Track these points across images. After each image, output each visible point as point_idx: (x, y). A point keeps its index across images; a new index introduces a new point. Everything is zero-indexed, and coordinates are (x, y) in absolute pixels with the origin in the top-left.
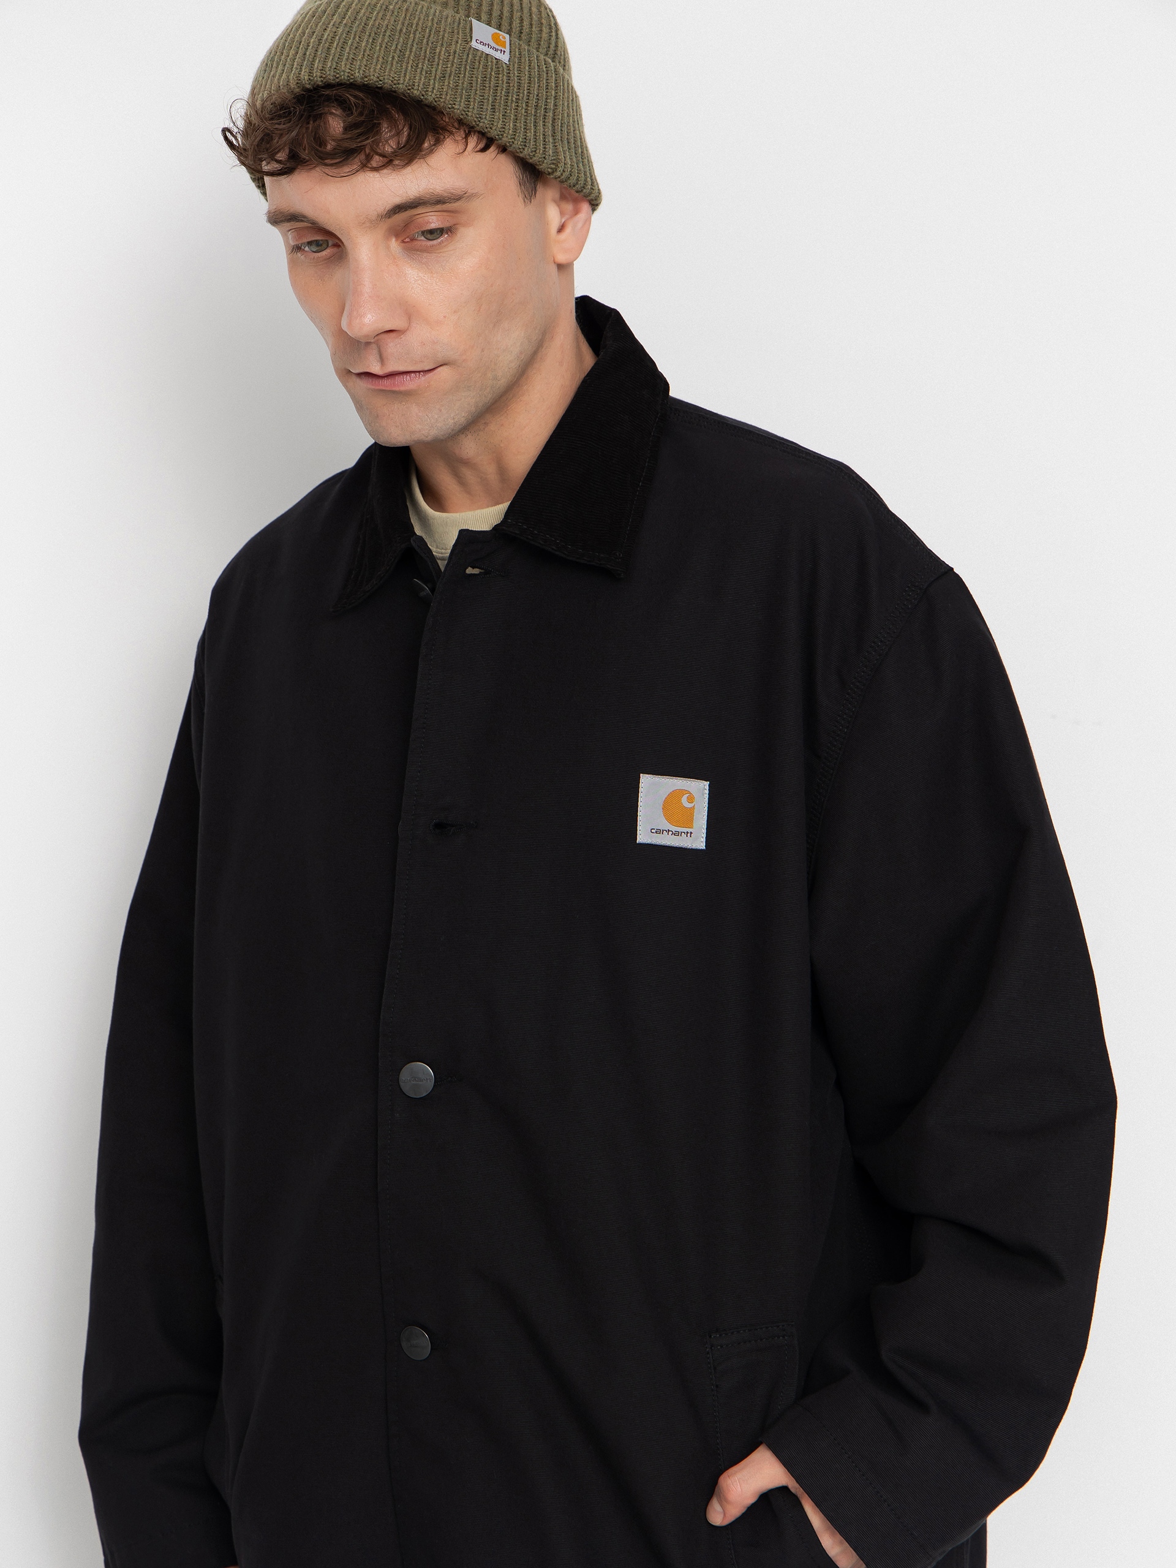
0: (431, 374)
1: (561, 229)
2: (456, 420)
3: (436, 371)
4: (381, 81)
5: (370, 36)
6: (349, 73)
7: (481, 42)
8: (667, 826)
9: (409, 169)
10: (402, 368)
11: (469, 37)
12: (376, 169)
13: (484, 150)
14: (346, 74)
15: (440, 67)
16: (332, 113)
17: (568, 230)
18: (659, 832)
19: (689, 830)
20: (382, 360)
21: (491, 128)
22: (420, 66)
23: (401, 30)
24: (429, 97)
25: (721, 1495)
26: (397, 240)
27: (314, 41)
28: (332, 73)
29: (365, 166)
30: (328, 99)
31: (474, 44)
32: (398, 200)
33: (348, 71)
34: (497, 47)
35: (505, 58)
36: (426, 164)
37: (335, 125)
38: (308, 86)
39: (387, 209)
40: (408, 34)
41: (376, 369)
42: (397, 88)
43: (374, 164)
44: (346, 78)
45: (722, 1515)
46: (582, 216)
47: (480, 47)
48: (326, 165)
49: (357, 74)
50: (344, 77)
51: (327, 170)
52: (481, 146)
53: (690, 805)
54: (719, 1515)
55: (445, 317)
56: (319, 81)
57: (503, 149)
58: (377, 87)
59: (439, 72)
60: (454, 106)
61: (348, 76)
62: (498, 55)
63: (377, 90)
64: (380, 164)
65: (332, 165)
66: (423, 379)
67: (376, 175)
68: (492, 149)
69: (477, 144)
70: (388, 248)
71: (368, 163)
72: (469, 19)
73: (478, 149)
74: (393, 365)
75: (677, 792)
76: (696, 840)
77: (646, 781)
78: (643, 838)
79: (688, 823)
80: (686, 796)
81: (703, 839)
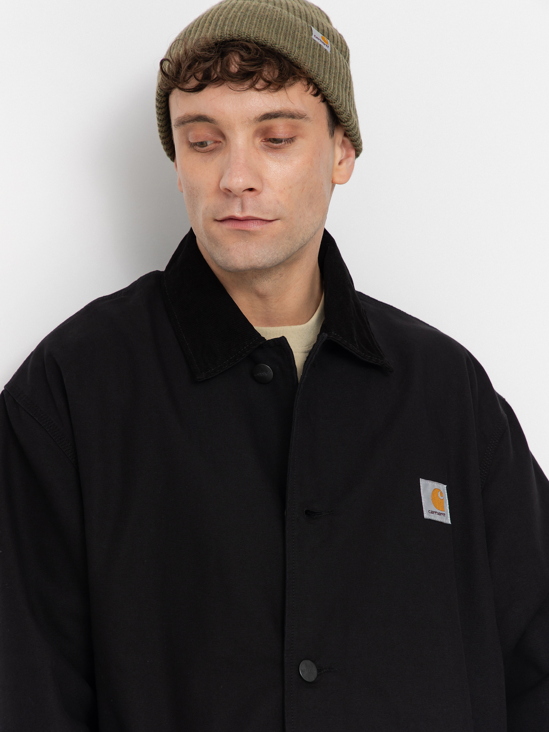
0: (270, 224)
1: (340, 163)
2: (279, 256)
3: (273, 222)
4: (266, 41)
5: (258, 18)
6: (247, 34)
7: (317, 37)
8: (435, 510)
9: (276, 94)
10: (253, 216)
11: (311, 34)
12: (258, 90)
13: (316, 95)
14: (246, 34)
15: (298, 42)
17: (344, 164)
18: (432, 512)
19: (444, 513)
20: (243, 207)
21: (322, 82)
22: (287, 38)
26: (260, 139)
27: (222, 19)
28: (237, 33)
29: (252, 87)
31: (313, 37)
32: (268, 110)
33: (247, 33)
34: (325, 44)
35: (328, 50)
36: (285, 93)
38: (220, 40)
39: (261, 114)
40: (279, 22)
41: (238, 214)
42: (275, 46)
43: (258, 86)
44: (245, 36)
46: (351, 159)
47: (317, 40)
49: (252, 35)
51: (231, 85)
52: (315, 92)
53: (442, 498)
55: (284, 189)
56: (227, 37)
57: (324, 99)
60: (305, 64)
61: (246, 36)
62: (325, 47)
64: (261, 87)
66: (265, 226)
67: (258, 93)
68: (319, 97)
69: (313, 91)
70: (253, 142)
71: (254, 85)
72: (309, 25)
73: (313, 93)
74: (249, 213)
75: (435, 490)
76: (447, 518)
77: (422, 482)
78: (426, 516)
79: (443, 509)
80: (440, 492)
81: (449, 519)
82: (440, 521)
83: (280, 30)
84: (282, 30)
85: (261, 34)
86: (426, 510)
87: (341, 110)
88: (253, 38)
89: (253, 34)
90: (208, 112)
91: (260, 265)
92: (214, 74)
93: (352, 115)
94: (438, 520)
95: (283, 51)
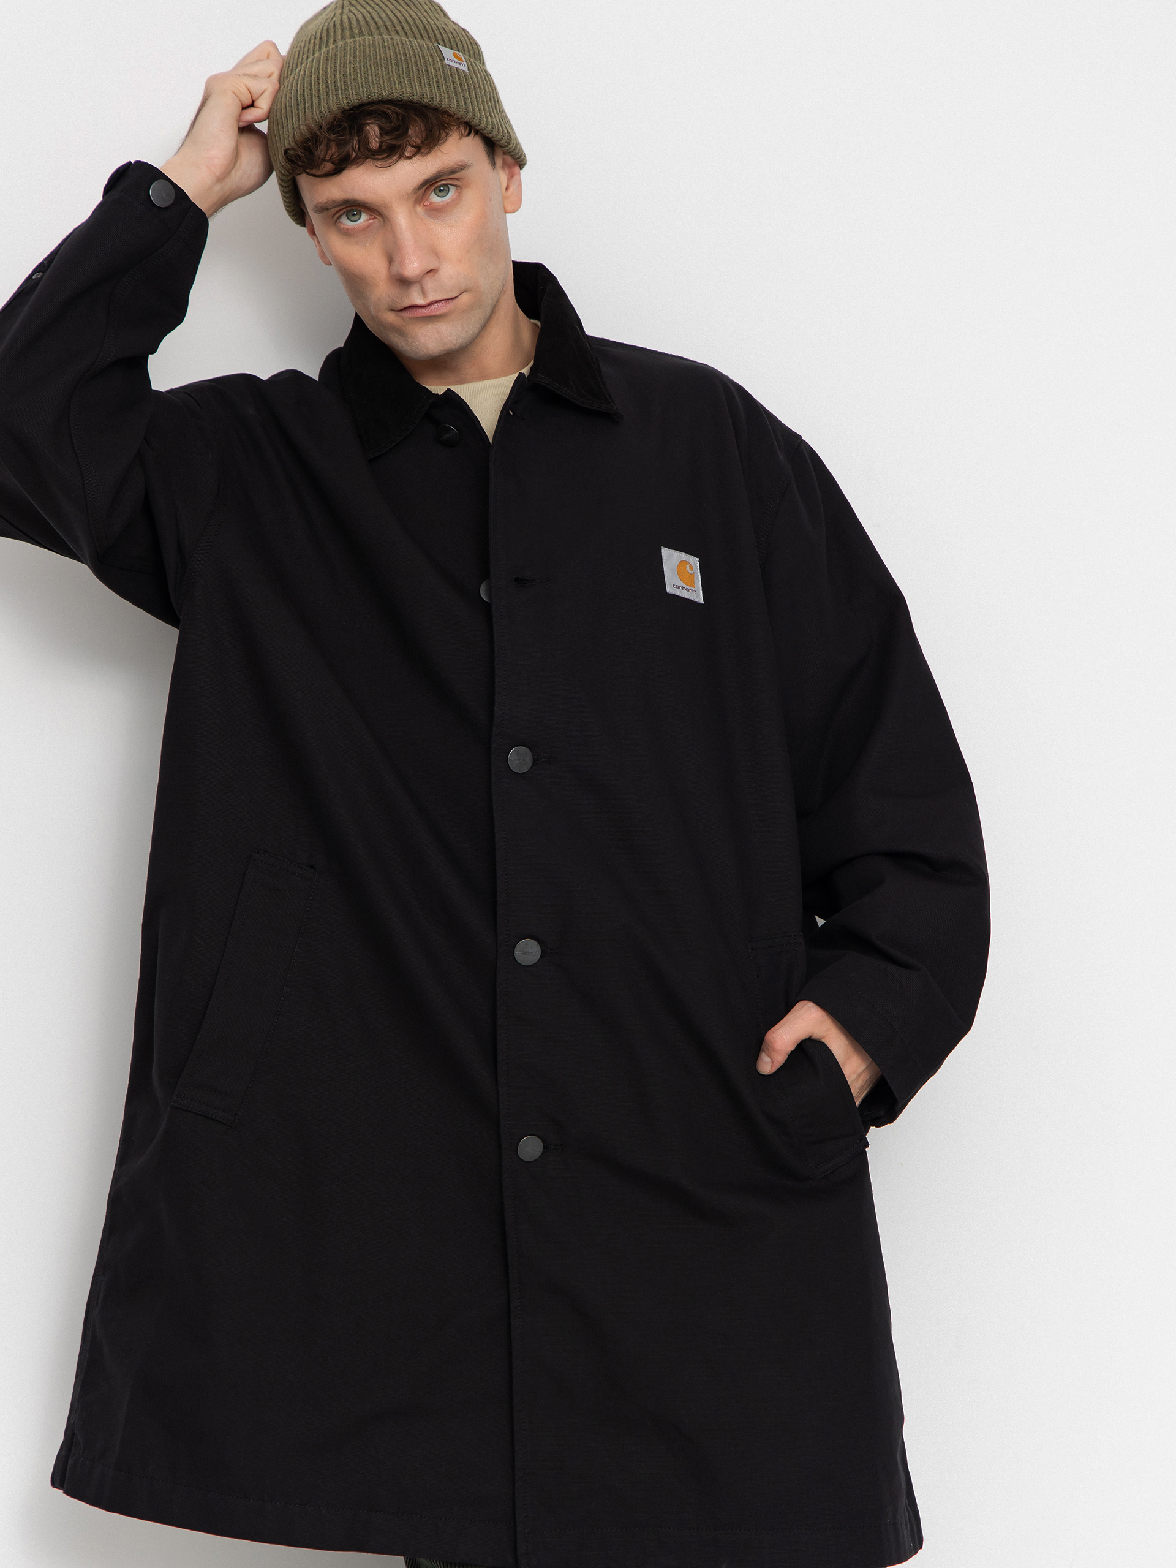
0: (456, 300)
1: (507, 188)
3: (459, 297)
7: (449, 59)
8: (681, 584)
9: (430, 154)
10: (439, 298)
11: (442, 57)
12: (409, 158)
13: (469, 134)
14: (376, 95)
16: (368, 124)
17: (511, 188)
18: (678, 587)
19: (694, 589)
20: (424, 293)
23: (401, 59)
24: (434, 102)
25: (769, 1048)
26: (420, 206)
28: (365, 95)
29: (400, 157)
30: (370, 114)
31: (446, 61)
32: (424, 177)
34: (459, 62)
35: (465, 68)
36: (440, 150)
37: (373, 131)
38: (347, 108)
39: (420, 184)
41: (420, 301)
43: (407, 154)
45: (771, 1064)
47: (451, 63)
48: (378, 160)
49: (384, 94)
50: (374, 97)
51: (378, 163)
52: (467, 132)
53: (692, 572)
54: (767, 1065)
55: (462, 256)
56: (356, 102)
57: (477, 132)
58: (399, 101)
59: (435, 84)
61: (378, 96)
62: (461, 67)
63: (398, 103)
64: (411, 154)
65: (383, 159)
66: (451, 304)
67: (409, 162)
68: (472, 133)
69: (465, 131)
70: (416, 212)
71: (404, 153)
72: (435, 45)
73: (466, 134)
74: (431, 298)
75: (683, 563)
76: (698, 596)
77: (665, 552)
78: (669, 590)
79: (692, 584)
80: (688, 565)
81: (702, 597)
82: (688, 598)
83: (411, 73)
84: (413, 72)
85: (393, 89)
86: (669, 583)
87: (500, 137)
88: (386, 97)
89: (385, 92)
90: (359, 194)
91: (457, 346)
92: (352, 153)
93: (510, 138)
94: (686, 597)
95: (423, 100)
